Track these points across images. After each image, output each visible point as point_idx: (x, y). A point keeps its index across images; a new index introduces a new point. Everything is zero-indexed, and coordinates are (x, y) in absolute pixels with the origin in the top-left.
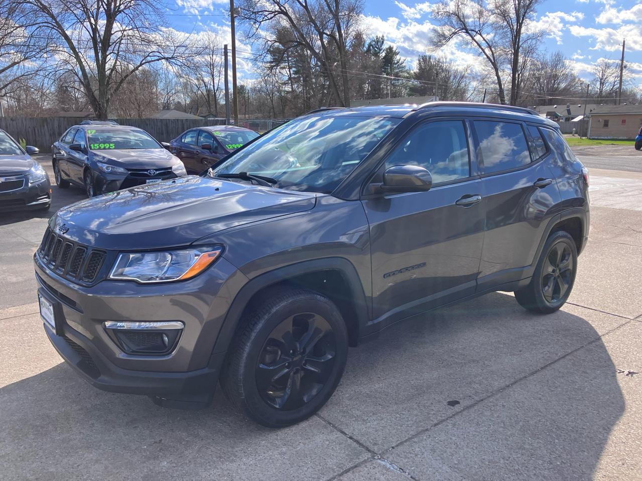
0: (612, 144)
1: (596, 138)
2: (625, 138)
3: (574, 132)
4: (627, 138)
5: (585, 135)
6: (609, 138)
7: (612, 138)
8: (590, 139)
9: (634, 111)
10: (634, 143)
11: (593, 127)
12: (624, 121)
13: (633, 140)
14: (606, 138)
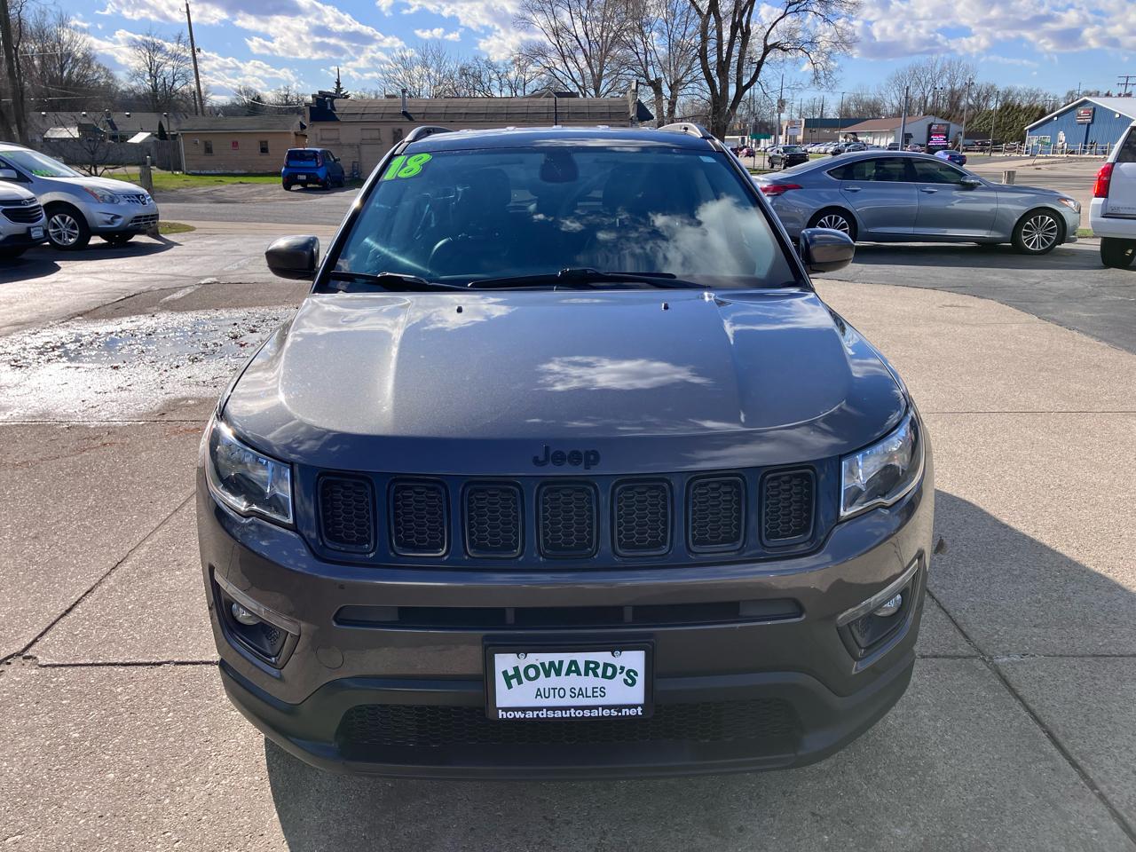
0: (241, 183)
1: (198, 172)
2: (243, 172)
3: (148, 164)
4: (246, 172)
5: (179, 170)
6: (218, 172)
7: (222, 171)
8: (187, 174)
9: (248, 127)
10: (281, 179)
11: (188, 154)
12: (235, 144)
13: (277, 174)
14: (213, 172)
